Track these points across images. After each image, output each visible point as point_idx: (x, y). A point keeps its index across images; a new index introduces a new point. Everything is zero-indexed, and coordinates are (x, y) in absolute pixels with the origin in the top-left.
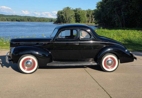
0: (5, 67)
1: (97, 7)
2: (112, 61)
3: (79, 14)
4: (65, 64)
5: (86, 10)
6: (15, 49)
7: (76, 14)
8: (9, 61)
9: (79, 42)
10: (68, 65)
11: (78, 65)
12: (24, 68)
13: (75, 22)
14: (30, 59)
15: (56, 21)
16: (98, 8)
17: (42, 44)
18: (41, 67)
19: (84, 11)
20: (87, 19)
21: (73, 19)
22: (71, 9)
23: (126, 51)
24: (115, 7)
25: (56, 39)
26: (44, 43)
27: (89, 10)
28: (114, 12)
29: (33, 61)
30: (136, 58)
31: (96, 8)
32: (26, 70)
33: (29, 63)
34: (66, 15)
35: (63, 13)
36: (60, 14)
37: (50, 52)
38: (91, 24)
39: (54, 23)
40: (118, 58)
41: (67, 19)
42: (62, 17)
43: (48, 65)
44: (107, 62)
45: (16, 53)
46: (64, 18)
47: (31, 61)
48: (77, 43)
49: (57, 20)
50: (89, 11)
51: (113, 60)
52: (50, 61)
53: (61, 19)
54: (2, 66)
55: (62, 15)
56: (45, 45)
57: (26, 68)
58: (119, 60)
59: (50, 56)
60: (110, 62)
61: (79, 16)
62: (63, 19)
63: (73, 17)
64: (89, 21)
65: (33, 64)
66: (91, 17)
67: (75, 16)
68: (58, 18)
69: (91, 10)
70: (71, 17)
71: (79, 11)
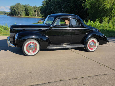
1: (43, 4)
3: (28, 9)
5: (34, 7)
7: (25, 9)
13: (25, 15)
15: (10, 14)
16: (43, 5)
19: (32, 7)
20: (34, 13)
21: (23, 12)
22: (22, 5)
24: (57, 5)
26: (43, 29)
27: (36, 6)
34: (17, 10)
35: (15, 7)
36: (12, 8)
38: (37, 17)
39: (8, 16)
41: (18, 13)
42: (15, 11)
46: (16, 12)
49: (10, 13)
51: (94, 43)
53: (14, 13)
55: (15, 9)
56: (44, 31)
59: (48, 40)
61: (28, 10)
63: (23, 11)
64: (35, 15)
65: (35, 47)
66: (38, 12)
67: (25, 10)
68: (11, 12)
69: (37, 6)
70: (22, 11)
71: (28, 7)
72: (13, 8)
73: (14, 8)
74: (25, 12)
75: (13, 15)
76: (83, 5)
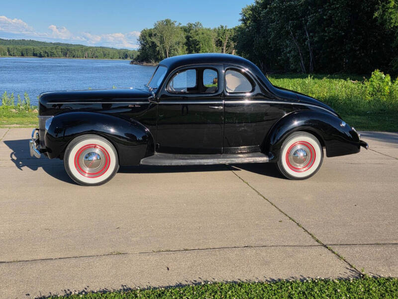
0: (26, 169)
1: (243, 20)
2: (305, 151)
3: (197, 38)
4: (186, 159)
5: (215, 30)
6: (54, 120)
7: (188, 38)
8: (41, 151)
9: (223, 102)
10: (196, 164)
11: (221, 162)
12: (81, 171)
14: (95, 146)
15: (138, 56)
16: (245, 23)
17: (127, 107)
18: (124, 167)
19: (209, 30)
21: (180, 50)
22: (176, 24)
23: (343, 125)
24: (287, 21)
25: (162, 94)
26: (130, 104)
27: (222, 27)
28: (288, 33)
29: (104, 151)
30: (365, 145)
31: (240, 24)
32: (87, 175)
33: (94, 158)
34: (162, 42)
35: (155, 35)
36: (146, 36)
37: (147, 130)
39: (132, 63)
40: (322, 145)
41: (165, 53)
42: (154, 45)
43: (142, 162)
44: (294, 154)
45: (57, 131)
46: (158, 49)
47: (97, 151)
48: (219, 105)
49: (139, 53)
50: (222, 31)
51: (308, 150)
52: (149, 153)
53: (150, 52)
54: (19, 167)
55: (154, 39)
56: (134, 109)
57: (87, 170)
58: (325, 150)
59: (147, 138)
60: (301, 154)
61: (196, 43)
62: (154, 51)
63: (181, 45)
65: (103, 159)
66: (228, 46)
67: (186, 44)
68: (143, 49)
69: (227, 28)
70: (176, 47)
71: (196, 31)
72: (148, 38)
73: (150, 35)
74: (186, 47)
75: (148, 61)
76: (376, 14)
